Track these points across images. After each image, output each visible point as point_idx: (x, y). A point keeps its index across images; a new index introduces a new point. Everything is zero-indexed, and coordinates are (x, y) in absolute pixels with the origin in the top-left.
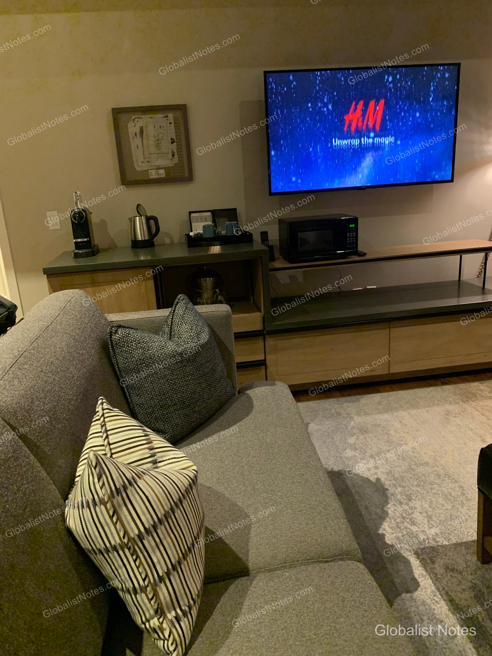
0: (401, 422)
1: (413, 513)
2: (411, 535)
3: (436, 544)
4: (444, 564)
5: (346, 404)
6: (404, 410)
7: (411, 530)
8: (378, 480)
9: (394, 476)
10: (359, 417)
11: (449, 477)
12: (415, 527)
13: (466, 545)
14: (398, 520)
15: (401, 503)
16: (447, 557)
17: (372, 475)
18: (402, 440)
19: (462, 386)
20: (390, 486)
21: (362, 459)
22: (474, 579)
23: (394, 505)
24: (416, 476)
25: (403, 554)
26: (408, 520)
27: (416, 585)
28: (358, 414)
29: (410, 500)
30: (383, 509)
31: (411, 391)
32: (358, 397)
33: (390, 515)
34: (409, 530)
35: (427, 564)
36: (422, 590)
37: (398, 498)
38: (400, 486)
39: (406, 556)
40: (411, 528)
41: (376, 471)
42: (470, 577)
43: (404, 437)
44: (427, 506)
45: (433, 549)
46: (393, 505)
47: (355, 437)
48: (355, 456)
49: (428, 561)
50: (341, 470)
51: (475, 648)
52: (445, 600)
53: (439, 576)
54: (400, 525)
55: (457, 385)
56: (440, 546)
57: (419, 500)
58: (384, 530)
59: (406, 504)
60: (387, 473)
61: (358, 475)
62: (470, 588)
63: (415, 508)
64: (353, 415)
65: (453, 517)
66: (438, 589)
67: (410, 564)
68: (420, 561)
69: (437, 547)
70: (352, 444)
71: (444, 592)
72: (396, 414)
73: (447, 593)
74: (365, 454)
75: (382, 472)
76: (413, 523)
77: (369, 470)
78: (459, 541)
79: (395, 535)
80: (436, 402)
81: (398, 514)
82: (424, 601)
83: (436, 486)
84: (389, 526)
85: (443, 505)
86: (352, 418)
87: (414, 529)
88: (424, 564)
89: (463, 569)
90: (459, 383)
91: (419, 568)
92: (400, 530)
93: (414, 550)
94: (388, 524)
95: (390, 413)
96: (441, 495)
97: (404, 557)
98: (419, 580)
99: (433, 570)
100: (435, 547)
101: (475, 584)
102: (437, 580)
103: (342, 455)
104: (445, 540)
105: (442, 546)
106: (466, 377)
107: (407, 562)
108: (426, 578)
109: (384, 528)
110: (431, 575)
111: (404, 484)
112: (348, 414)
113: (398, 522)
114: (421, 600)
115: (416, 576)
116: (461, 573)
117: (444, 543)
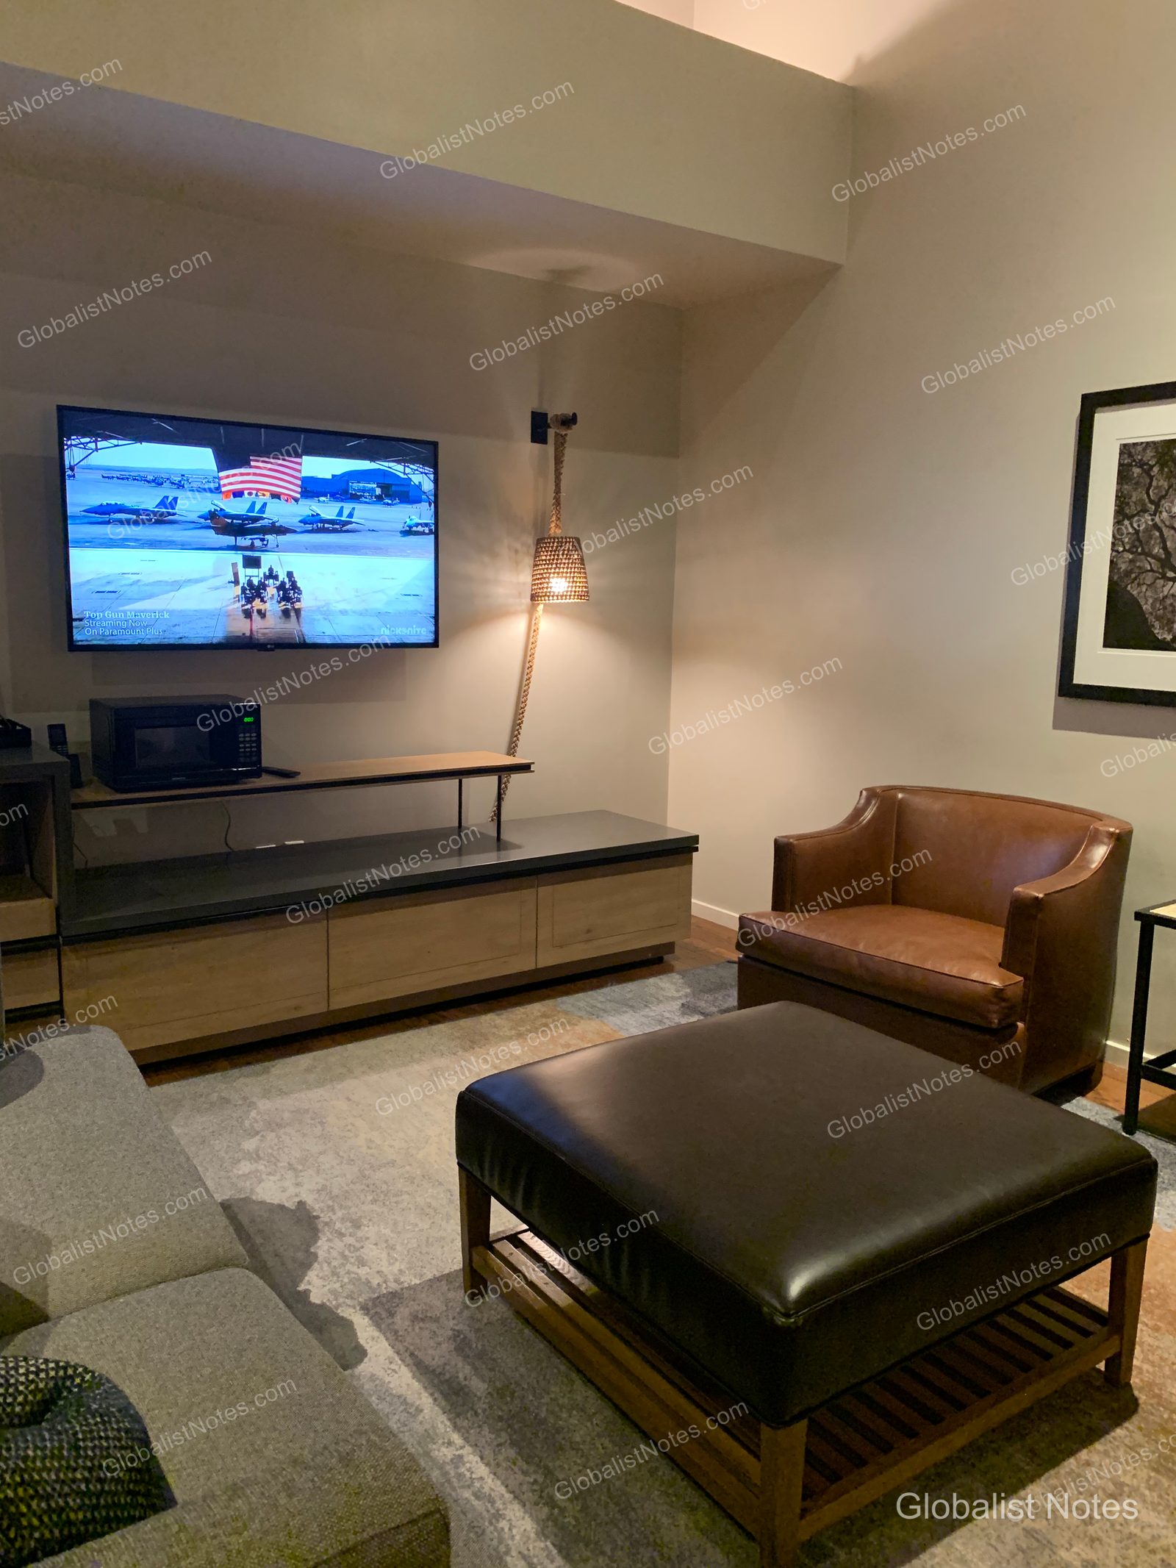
0: (349, 1099)
1: (362, 1247)
2: (356, 1280)
3: (400, 1286)
4: (411, 1314)
5: (242, 1080)
6: (356, 1078)
7: (357, 1274)
8: (301, 1203)
9: (331, 1192)
10: (267, 1101)
11: (430, 1178)
12: (366, 1268)
13: (448, 1278)
14: (335, 1263)
15: (341, 1235)
16: (416, 1302)
17: (290, 1197)
18: (349, 1131)
19: (466, 1023)
20: (322, 1211)
21: (270, 1174)
22: (457, 1325)
23: (329, 1240)
24: (371, 1186)
25: (341, 1314)
26: (353, 1260)
27: (361, 1353)
28: (266, 1094)
29: (358, 1227)
30: (307, 1251)
31: (370, 1043)
32: (267, 1064)
33: (320, 1259)
34: (353, 1275)
35: (382, 1319)
36: (370, 1360)
37: (336, 1228)
38: (341, 1207)
39: (345, 1316)
40: (359, 1271)
41: (297, 1190)
42: (451, 1323)
43: (352, 1125)
44: (387, 1231)
45: (394, 1295)
46: (327, 1240)
47: (258, 1137)
48: (257, 1171)
49: (384, 1314)
50: (228, 1200)
51: (449, 1420)
52: (407, 1366)
53: (400, 1333)
54: (338, 1270)
55: (457, 1022)
56: (406, 1288)
57: (374, 1224)
58: (309, 1283)
59: (350, 1236)
60: (319, 1191)
61: (262, 1203)
62: (450, 1339)
63: (368, 1238)
64: (255, 1099)
65: (431, 1240)
66: (398, 1353)
67: (353, 1326)
68: (371, 1319)
69: (399, 1291)
70: (251, 1150)
71: (407, 1354)
72: (339, 1086)
73: (412, 1355)
74: (276, 1165)
75: (309, 1190)
76: (362, 1262)
77: (283, 1191)
78: (438, 1274)
79: (328, 1287)
80: (417, 1056)
81: (334, 1253)
82: (373, 1375)
83: (405, 1197)
84: (317, 1276)
85: (417, 1225)
86: (252, 1105)
87: (363, 1272)
88: (377, 1321)
89: (441, 1314)
90: (458, 1018)
91: (368, 1329)
92: (338, 1277)
93: (360, 1303)
94: (316, 1273)
95: (329, 1086)
96: (413, 1209)
97: (342, 1318)
98: (367, 1347)
99: (391, 1327)
100: (396, 1291)
101: (458, 1331)
102: (396, 1339)
103: (230, 1174)
104: (415, 1277)
105: (410, 1288)
106: (473, 1006)
107: (347, 1325)
108: (379, 1340)
109: (308, 1281)
110: (388, 1334)
111: (350, 1204)
112: (245, 1099)
113: (335, 1267)
114: (369, 1375)
115: (362, 1342)
116: (437, 1320)
117: (413, 1283)
